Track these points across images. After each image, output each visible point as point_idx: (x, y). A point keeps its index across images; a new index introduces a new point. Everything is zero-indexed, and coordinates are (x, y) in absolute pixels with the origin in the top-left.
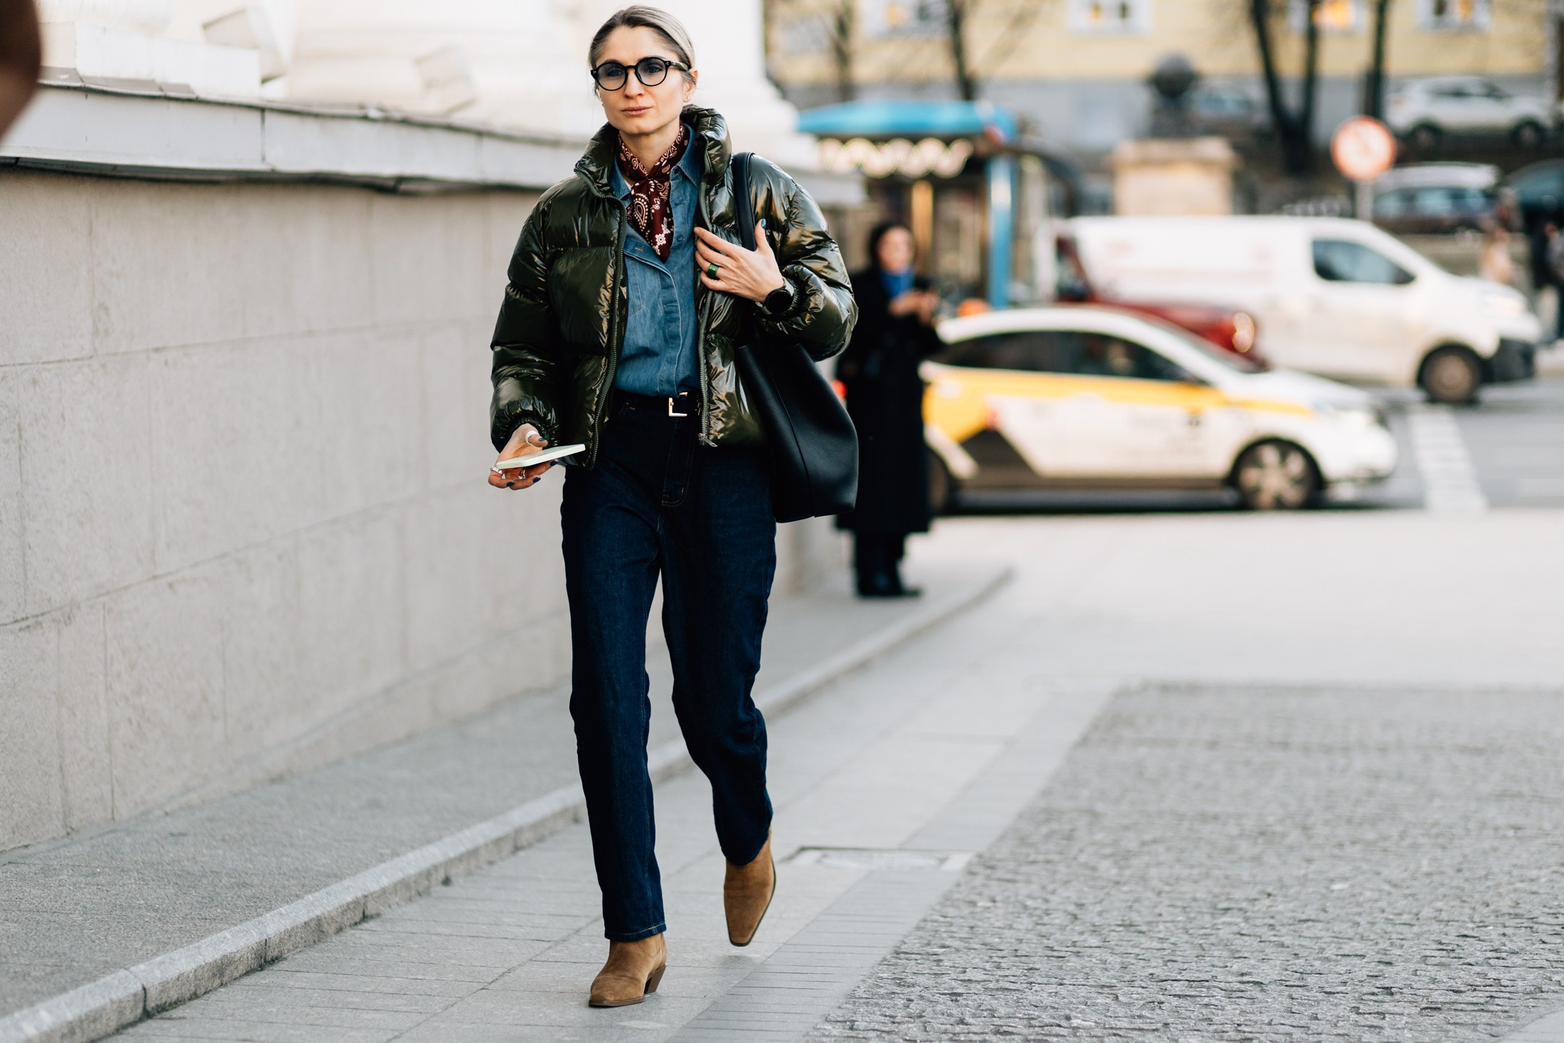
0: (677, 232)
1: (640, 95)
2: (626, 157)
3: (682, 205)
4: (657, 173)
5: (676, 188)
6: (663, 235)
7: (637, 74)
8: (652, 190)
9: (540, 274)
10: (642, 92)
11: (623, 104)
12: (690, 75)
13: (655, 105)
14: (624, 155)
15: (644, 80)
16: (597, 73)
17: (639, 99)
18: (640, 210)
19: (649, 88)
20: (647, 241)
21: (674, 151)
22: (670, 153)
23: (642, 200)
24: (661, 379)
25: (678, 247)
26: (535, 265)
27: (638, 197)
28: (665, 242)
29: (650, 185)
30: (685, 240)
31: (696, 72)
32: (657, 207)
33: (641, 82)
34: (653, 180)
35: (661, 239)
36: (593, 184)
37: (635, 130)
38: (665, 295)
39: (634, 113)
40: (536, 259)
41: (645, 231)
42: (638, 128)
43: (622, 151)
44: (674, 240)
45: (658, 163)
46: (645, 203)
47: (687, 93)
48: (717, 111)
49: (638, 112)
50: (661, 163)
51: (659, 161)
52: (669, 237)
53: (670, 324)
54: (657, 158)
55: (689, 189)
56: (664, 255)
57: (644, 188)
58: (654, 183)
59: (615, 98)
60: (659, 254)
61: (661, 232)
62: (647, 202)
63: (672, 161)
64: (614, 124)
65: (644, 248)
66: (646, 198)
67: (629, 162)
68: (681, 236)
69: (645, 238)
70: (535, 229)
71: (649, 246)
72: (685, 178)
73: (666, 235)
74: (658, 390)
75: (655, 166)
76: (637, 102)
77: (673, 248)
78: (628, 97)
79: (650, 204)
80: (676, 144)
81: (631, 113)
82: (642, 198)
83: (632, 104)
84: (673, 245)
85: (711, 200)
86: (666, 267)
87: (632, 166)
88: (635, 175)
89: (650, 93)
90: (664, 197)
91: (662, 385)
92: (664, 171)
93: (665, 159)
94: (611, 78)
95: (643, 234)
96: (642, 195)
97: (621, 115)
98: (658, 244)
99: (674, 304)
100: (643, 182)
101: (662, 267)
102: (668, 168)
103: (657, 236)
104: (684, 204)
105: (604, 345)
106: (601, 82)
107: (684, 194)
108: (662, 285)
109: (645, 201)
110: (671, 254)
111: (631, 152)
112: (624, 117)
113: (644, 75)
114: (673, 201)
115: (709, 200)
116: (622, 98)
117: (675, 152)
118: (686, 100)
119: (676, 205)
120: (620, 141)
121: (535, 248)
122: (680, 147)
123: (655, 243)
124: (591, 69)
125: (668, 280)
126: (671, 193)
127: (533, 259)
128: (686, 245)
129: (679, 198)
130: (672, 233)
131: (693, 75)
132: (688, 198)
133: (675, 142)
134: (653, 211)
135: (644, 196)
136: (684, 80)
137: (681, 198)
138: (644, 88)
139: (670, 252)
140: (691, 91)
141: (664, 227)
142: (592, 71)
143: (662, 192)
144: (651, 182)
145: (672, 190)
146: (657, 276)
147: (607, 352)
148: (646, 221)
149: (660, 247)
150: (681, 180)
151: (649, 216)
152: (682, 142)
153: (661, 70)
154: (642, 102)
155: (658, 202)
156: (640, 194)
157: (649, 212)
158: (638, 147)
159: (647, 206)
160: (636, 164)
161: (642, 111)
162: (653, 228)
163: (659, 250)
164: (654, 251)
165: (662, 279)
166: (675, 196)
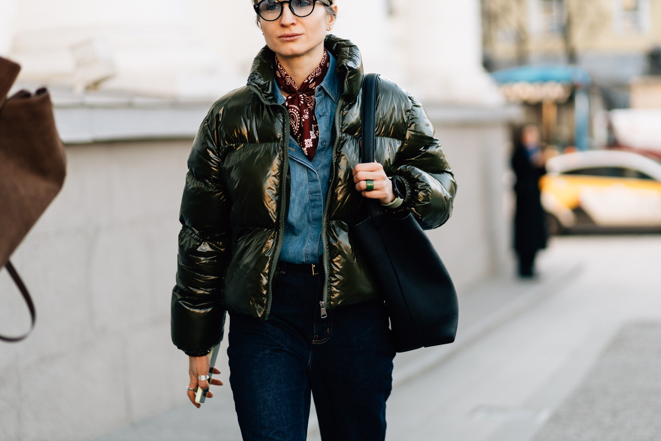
0: (321, 138)
1: (293, 24)
2: (281, 75)
3: (325, 117)
4: (305, 88)
5: (320, 103)
6: (310, 140)
7: (290, 7)
8: (302, 102)
9: (214, 166)
10: (295, 22)
11: (281, 32)
12: (331, 9)
13: (305, 32)
14: (279, 72)
15: (296, 12)
16: (258, 8)
17: (292, 27)
18: (293, 118)
19: (300, 19)
20: (298, 143)
21: (319, 71)
22: (316, 73)
23: (294, 110)
24: (307, 252)
25: (322, 150)
26: (210, 158)
27: (291, 108)
28: (311, 145)
29: (300, 98)
30: (327, 144)
31: (336, 7)
32: (306, 117)
33: (294, 14)
34: (302, 94)
35: (309, 143)
36: (262, 95)
37: (289, 53)
38: (312, 187)
39: (288, 39)
40: (211, 154)
41: (298, 134)
42: (292, 50)
43: (278, 69)
44: (319, 144)
45: (306, 81)
46: (297, 112)
47: (329, 24)
48: (353, 42)
49: (292, 38)
50: (309, 81)
51: (308, 79)
52: (315, 141)
53: (314, 210)
54: (306, 76)
55: (329, 103)
56: (311, 155)
57: (294, 100)
58: (303, 96)
59: (274, 27)
60: (307, 154)
61: (309, 137)
62: (298, 111)
63: (318, 80)
64: (271, 47)
65: (296, 148)
66: (298, 108)
67: (283, 79)
68: (325, 141)
69: (297, 140)
70: (210, 130)
71: (299, 147)
72: (326, 94)
73: (313, 140)
74: (305, 261)
75: (303, 83)
76: (291, 30)
77: (318, 151)
78: (283, 26)
79: (301, 114)
80: (321, 66)
81: (285, 39)
82: (294, 108)
83: (287, 32)
84: (318, 148)
85: (344, 114)
86: (313, 165)
87: (286, 82)
88: (289, 89)
89: (302, 23)
90: (311, 108)
91: (307, 257)
92: (310, 87)
93: (312, 78)
94: (269, 11)
95: (295, 137)
96: (294, 106)
97: (277, 41)
98: (307, 146)
99: (318, 194)
100: (294, 95)
101: (309, 165)
102: (314, 84)
103: (306, 140)
104: (326, 115)
105: (274, 221)
106: (262, 14)
107: (326, 107)
108: (309, 178)
109: (297, 110)
110: (316, 154)
111: (285, 71)
112: (280, 42)
113: (296, 9)
114: (317, 113)
115: (343, 114)
116: (279, 27)
117: (320, 73)
118: (328, 29)
119: (320, 116)
120: (277, 62)
121: (210, 145)
122: (323, 68)
123: (304, 146)
124: (254, 4)
125: (314, 175)
126: (316, 107)
127: (208, 153)
128: (328, 148)
129: (322, 110)
130: (318, 138)
131: (334, 9)
132: (330, 111)
133: (320, 64)
134: (303, 120)
135: (296, 107)
136: (327, 13)
137: (324, 111)
138: (296, 19)
139: (315, 153)
140: (332, 22)
141: (312, 133)
142: (254, 6)
143: (310, 103)
144: (301, 95)
145: (316, 104)
146: (305, 171)
147: (275, 227)
148: (298, 127)
149: (308, 149)
150: (323, 96)
151: (300, 122)
152: (325, 64)
153: (310, 5)
154: (295, 30)
155: (307, 113)
156: (293, 106)
157: (301, 119)
158: (291, 67)
159: (298, 115)
160: (288, 80)
161: (295, 37)
162: (303, 134)
163: (306, 152)
164: (303, 152)
165: (309, 174)
166: (319, 110)
